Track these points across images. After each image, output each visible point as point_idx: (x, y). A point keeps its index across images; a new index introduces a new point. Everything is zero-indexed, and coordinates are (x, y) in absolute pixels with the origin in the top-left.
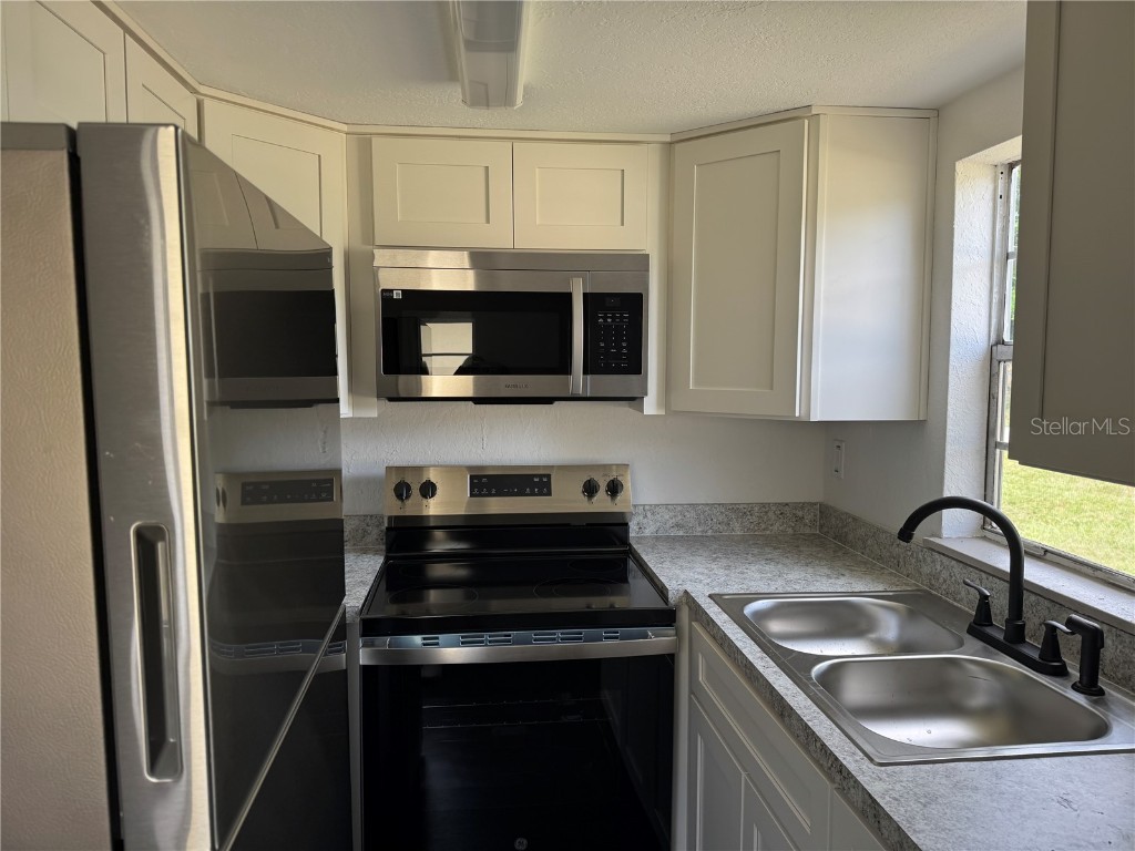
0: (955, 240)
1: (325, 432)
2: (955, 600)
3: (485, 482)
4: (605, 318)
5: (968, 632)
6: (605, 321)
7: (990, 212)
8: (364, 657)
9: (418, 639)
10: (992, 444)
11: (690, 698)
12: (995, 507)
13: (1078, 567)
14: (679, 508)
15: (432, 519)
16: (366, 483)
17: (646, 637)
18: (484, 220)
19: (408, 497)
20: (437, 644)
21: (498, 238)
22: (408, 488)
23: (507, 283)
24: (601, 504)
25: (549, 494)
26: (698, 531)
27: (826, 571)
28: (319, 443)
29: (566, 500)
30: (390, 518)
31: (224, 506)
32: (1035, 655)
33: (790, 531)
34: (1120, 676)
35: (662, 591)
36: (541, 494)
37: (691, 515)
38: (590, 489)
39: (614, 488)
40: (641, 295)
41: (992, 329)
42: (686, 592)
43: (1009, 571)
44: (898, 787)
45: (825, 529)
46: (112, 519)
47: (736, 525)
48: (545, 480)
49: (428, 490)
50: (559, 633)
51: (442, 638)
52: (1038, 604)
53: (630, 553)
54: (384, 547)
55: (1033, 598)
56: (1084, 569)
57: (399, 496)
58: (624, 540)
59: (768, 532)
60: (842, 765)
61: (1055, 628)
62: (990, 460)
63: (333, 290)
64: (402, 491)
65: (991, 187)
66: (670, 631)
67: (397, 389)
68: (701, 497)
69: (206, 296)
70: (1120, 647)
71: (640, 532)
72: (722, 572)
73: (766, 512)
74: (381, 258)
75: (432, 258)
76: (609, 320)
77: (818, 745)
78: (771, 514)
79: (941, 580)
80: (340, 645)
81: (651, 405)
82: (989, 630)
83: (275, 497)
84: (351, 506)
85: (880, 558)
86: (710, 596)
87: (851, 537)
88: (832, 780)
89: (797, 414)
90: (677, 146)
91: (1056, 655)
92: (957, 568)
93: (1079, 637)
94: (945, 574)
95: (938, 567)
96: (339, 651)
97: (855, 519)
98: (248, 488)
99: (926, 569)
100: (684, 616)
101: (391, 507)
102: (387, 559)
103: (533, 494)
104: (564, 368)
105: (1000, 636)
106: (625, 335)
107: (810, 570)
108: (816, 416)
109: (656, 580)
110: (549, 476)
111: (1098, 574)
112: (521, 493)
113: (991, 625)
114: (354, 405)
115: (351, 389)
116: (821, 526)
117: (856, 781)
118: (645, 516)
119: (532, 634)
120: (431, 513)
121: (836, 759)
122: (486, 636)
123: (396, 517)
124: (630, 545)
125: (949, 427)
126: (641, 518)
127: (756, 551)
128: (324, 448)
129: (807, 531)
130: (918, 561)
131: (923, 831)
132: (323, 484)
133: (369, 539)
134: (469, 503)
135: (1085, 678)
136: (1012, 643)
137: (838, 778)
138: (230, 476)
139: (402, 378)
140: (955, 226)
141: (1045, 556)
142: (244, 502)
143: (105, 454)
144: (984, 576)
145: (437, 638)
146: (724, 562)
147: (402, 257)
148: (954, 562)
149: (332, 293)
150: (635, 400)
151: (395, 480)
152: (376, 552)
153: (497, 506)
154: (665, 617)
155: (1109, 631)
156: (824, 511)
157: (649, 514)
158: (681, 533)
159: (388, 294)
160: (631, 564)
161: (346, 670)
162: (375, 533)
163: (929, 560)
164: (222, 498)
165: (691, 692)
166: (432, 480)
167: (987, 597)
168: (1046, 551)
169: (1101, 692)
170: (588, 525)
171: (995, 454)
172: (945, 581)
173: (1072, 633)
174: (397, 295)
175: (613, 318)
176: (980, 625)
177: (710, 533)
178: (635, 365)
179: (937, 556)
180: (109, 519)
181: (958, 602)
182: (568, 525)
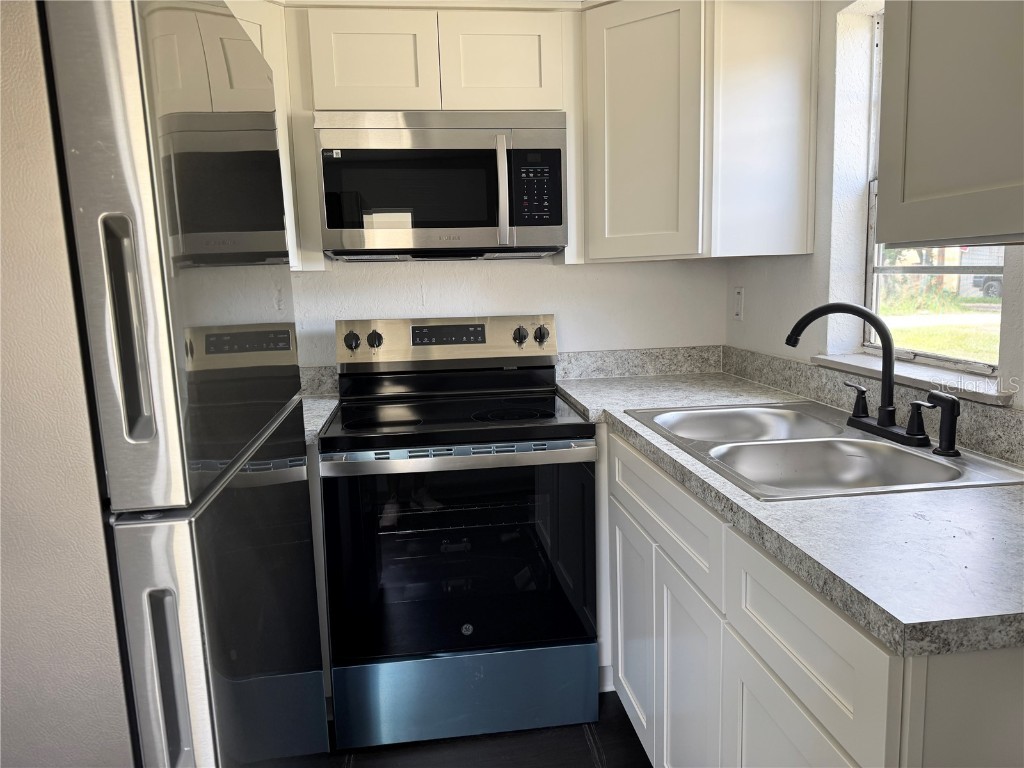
0: (837, 86)
1: (280, 291)
2: (838, 406)
3: (425, 333)
4: (527, 173)
5: (848, 424)
6: (528, 176)
7: (867, 60)
8: (324, 470)
9: (370, 455)
10: (870, 270)
11: (610, 499)
12: (873, 312)
13: (941, 364)
14: (599, 354)
15: (381, 366)
16: (319, 339)
17: (570, 447)
18: (414, 84)
19: (357, 346)
20: (388, 458)
21: (427, 100)
22: (356, 338)
23: (439, 141)
24: (530, 349)
25: (484, 341)
26: (616, 374)
27: (727, 393)
28: (275, 301)
29: (499, 346)
30: (342, 365)
31: (192, 356)
32: (903, 432)
33: (697, 371)
34: (974, 441)
35: (583, 412)
36: (476, 341)
37: (610, 361)
38: (519, 337)
39: (541, 336)
40: (558, 152)
41: (870, 167)
42: (604, 411)
43: (881, 370)
44: (779, 513)
45: (728, 368)
46: (81, 210)
47: (650, 367)
48: (479, 329)
49: (375, 340)
50: (493, 446)
51: (393, 453)
52: (907, 394)
53: (557, 391)
54: (338, 394)
55: (903, 390)
56: (947, 365)
57: (350, 347)
58: (551, 381)
59: (678, 373)
60: (733, 503)
61: (919, 406)
62: (869, 284)
63: (277, 151)
64: (352, 341)
65: (868, 36)
66: (591, 443)
67: (342, 243)
68: (619, 344)
69: (167, 159)
70: (974, 417)
71: (565, 376)
72: (636, 398)
73: (676, 355)
74: (321, 120)
75: (369, 120)
76: (531, 175)
77: (713, 494)
78: (679, 357)
79: (827, 390)
80: (302, 460)
81: (571, 255)
82: (865, 420)
83: (236, 347)
84: (305, 358)
85: (775, 383)
86: (625, 412)
87: (749, 369)
88: (726, 520)
89: (700, 252)
90: (588, 12)
91: (921, 430)
92: (840, 378)
93: (939, 409)
94: (830, 385)
95: (824, 380)
96: (301, 465)
97: (753, 353)
98: (212, 339)
99: (813, 384)
100: (603, 432)
101: (344, 356)
102: (341, 401)
103: (469, 342)
104: (492, 220)
105: (875, 423)
106: (545, 189)
107: (713, 393)
108: (717, 253)
109: (579, 407)
110: (483, 326)
111: (960, 366)
112: (459, 341)
113: (868, 416)
114: (304, 260)
115: (300, 244)
116: (724, 365)
117: (744, 512)
118: (570, 362)
119: (469, 447)
120: (380, 360)
121: (728, 499)
122: (431, 450)
123: (348, 364)
124: (557, 386)
125: (833, 255)
126: (566, 363)
127: (667, 384)
128: (279, 306)
129: (712, 370)
130: (807, 378)
131: (798, 536)
132: (280, 336)
133: (325, 388)
134: (414, 352)
135: (944, 443)
136: (884, 427)
137: (729, 515)
138: (196, 330)
139: (346, 232)
140: (837, 73)
141: (914, 358)
142: (208, 351)
143: (71, 152)
144: (862, 379)
145: (388, 453)
146: (638, 392)
147: (339, 119)
148: (837, 373)
149: (276, 153)
150: (557, 251)
151: (345, 332)
152: (332, 398)
153: (439, 353)
154: (586, 431)
155: (966, 405)
156: (727, 351)
157: (573, 360)
158: (602, 376)
159: (329, 154)
160: (559, 402)
161: (307, 482)
162: (330, 382)
163: (816, 375)
164: (190, 350)
165: (611, 493)
166: (379, 331)
167: (864, 392)
168: (916, 355)
169: (957, 454)
170: (519, 368)
171: (873, 278)
172: (830, 391)
173: (934, 407)
174: (337, 154)
175: (535, 172)
176: (858, 419)
177: (627, 375)
178: (556, 217)
179: (822, 371)
180: (78, 210)
181: (841, 407)
182: (502, 369)
